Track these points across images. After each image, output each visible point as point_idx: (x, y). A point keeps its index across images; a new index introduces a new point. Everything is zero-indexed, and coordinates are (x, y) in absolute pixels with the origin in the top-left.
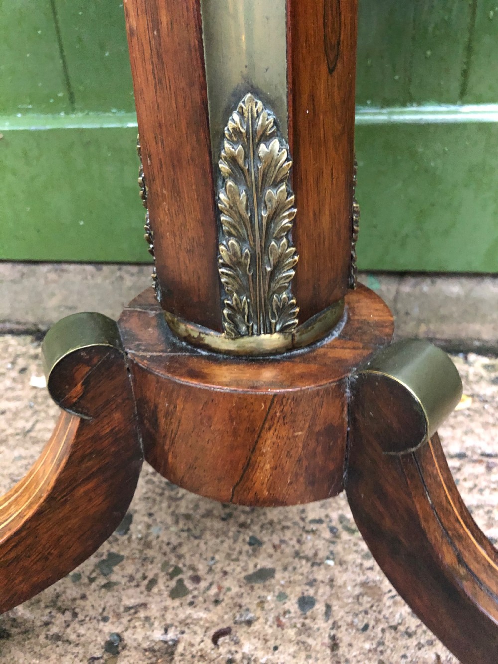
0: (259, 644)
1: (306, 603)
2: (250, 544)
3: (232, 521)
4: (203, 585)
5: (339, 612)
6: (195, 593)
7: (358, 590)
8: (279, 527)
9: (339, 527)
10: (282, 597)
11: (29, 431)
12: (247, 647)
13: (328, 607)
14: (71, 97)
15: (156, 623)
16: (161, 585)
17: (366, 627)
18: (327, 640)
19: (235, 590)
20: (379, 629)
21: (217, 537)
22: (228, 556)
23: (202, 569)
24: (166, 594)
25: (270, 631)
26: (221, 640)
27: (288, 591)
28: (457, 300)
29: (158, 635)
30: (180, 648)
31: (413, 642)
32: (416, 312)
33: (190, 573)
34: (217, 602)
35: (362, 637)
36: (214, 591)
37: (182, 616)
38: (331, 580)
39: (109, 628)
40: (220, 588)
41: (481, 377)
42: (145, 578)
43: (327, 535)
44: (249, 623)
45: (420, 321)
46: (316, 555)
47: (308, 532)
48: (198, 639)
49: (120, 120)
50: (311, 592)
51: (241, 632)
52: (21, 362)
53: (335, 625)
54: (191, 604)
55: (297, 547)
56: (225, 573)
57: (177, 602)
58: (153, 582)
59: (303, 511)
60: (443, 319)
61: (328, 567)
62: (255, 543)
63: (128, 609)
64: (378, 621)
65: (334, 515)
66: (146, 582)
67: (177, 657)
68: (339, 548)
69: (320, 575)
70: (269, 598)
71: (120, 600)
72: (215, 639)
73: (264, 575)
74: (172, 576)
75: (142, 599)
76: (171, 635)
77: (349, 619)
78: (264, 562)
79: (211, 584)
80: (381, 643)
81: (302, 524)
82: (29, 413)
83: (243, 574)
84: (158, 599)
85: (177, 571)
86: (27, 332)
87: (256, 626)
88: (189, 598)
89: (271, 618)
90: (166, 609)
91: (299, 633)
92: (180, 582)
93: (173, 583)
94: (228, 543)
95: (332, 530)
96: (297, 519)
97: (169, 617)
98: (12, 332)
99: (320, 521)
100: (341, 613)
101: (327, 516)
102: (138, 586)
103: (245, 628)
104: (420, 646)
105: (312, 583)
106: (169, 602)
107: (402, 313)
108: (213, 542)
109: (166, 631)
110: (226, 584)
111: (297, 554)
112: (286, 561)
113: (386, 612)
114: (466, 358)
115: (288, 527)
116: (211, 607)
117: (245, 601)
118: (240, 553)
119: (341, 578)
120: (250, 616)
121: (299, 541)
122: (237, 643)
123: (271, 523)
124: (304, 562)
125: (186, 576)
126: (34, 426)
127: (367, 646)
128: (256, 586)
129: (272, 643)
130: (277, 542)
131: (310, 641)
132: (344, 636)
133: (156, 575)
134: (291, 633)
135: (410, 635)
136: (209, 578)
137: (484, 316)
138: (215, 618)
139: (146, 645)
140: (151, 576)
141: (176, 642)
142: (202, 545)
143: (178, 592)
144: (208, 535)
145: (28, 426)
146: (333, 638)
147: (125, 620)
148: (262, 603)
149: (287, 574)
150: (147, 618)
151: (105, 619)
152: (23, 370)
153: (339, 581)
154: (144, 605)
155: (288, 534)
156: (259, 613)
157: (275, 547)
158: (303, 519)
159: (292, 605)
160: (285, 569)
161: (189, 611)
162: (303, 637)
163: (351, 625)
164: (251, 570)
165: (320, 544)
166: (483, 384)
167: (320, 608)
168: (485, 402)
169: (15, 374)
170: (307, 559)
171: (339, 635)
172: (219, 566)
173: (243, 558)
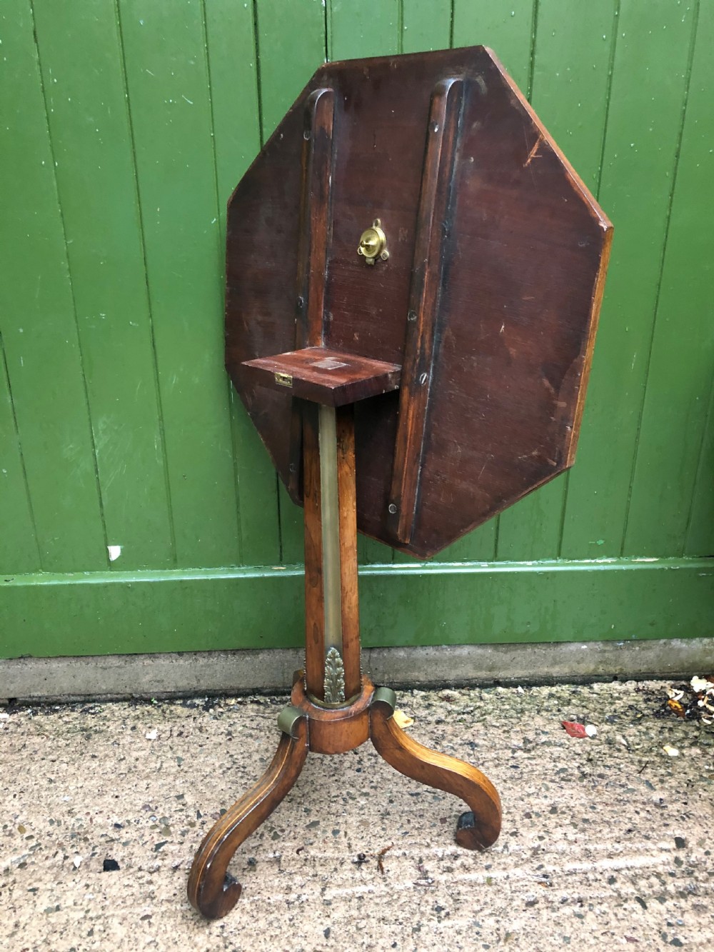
0: (318, 851)
1: (335, 832)
2: (305, 811)
3: (293, 802)
4: (286, 832)
5: (350, 834)
6: (284, 836)
7: (358, 824)
8: (318, 801)
9: (348, 798)
10: (324, 831)
11: (160, 769)
12: (313, 852)
13: (346, 833)
14: (175, 560)
15: (269, 851)
16: (266, 835)
17: (363, 838)
18: (347, 845)
19: (302, 832)
20: (368, 838)
21: (288, 811)
22: (296, 818)
23: (284, 826)
24: (270, 839)
25: (321, 845)
26: (300, 852)
27: (327, 829)
28: (403, 660)
29: (271, 855)
30: (283, 858)
31: (383, 839)
32: (381, 668)
33: (279, 828)
34: (295, 838)
35: (361, 841)
36: (292, 834)
37: (280, 846)
38: (346, 822)
39: (248, 856)
40: (295, 833)
41: (420, 705)
42: (257, 834)
43: (342, 802)
44: (311, 844)
45: (384, 673)
46: (338, 812)
47: (332, 802)
48: (290, 853)
49: (206, 573)
50: (337, 828)
51: (309, 848)
52: (130, 723)
53: (349, 839)
54: (283, 841)
55: (328, 809)
56: (296, 826)
57: (276, 841)
58: (262, 835)
59: (329, 793)
60: (397, 671)
61: (344, 816)
62: (307, 810)
63: (253, 848)
64: (367, 834)
65: (344, 792)
66: (259, 835)
67: (282, 862)
68: (348, 807)
69: (341, 820)
70: (319, 833)
71: (249, 845)
72: (298, 852)
73: (315, 824)
74: (270, 831)
75: (259, 843)
76: (277, 854)
77: (355, 836)
78: (313, 819)
79: (290, 831)
80: (370, 842)
81: (329, 799)
82: (154, 758)
83: (305, 825)
84: (267, 841)
85: (272, 829)
86: (125, 700)
87: (315, 845)
88: (282, 838)
89: (321, 840)
90: (272, 845)
91: (334, 844)
92: (275, 832)
93: (272, 834)
94: (294, 812)
95: (344, 799)
96: (326, 797)
97: (274, 848)
98: (111, 701)
99: (337, 796)
100: (352, 834)
101: (341, 793)
102: (255, 838)
103: (310, 846)
104: (385, 841)
105: (338, 824)
106: (272, 842)
107: (374, 669)
108: (287, 813)
109: (274, 853)
110: (298, 830)
111: (329, 813)
112: (324, 817)
113: (371, 831)
114: (412, 693)
115: (322, 801)
116: (293, 840)
117: (308, 835)
118: (301, 816)
119: (350, 820)
120: (311, 841)
121: (328, 807)
122: (307, 852)
123: (314, 800)
124: (332, 816)
125: (277, 830)
126: (161, 765)
127: (364, 844)
128: (312, 829)
129: (323, 850)
130: (318, 809)
131: (339, 846)
132: (353, 842)
133: (263, 832)
134: (331, 845)
135: (381, 837)
136: (289, 829)
137: (420, 668)
138: (296, 845)
139: (267, 860)
140: (260, 833)
141: (281, 856)
142: (282, 816)
143: (275, 837)
144: (283, 811)
145: (158, 765)
146: (349, 844)
147: (254, 852)
148: (316, 836)
149: (325, 822)
150: (264, 850)
151: (245, 853)
152: (134, 728)
153: (350, 821)
154: (261, 845)
155: (323, 804)
156: (315, 839)
157: (317, 811)
158: (329, 796)
159: (329, 834)
160: (324, 820)
161: (283, 843)
162: (336, 846)
163: (356, 838)
164: (308, 823)
165: (339, 807)
166: (421, 709)
167: (342, 833)
168: (421, 721)
169: (129, 732)
170: (333, 814)
171: (351, 842)
172: (292, 823)
173: (303, 818)
